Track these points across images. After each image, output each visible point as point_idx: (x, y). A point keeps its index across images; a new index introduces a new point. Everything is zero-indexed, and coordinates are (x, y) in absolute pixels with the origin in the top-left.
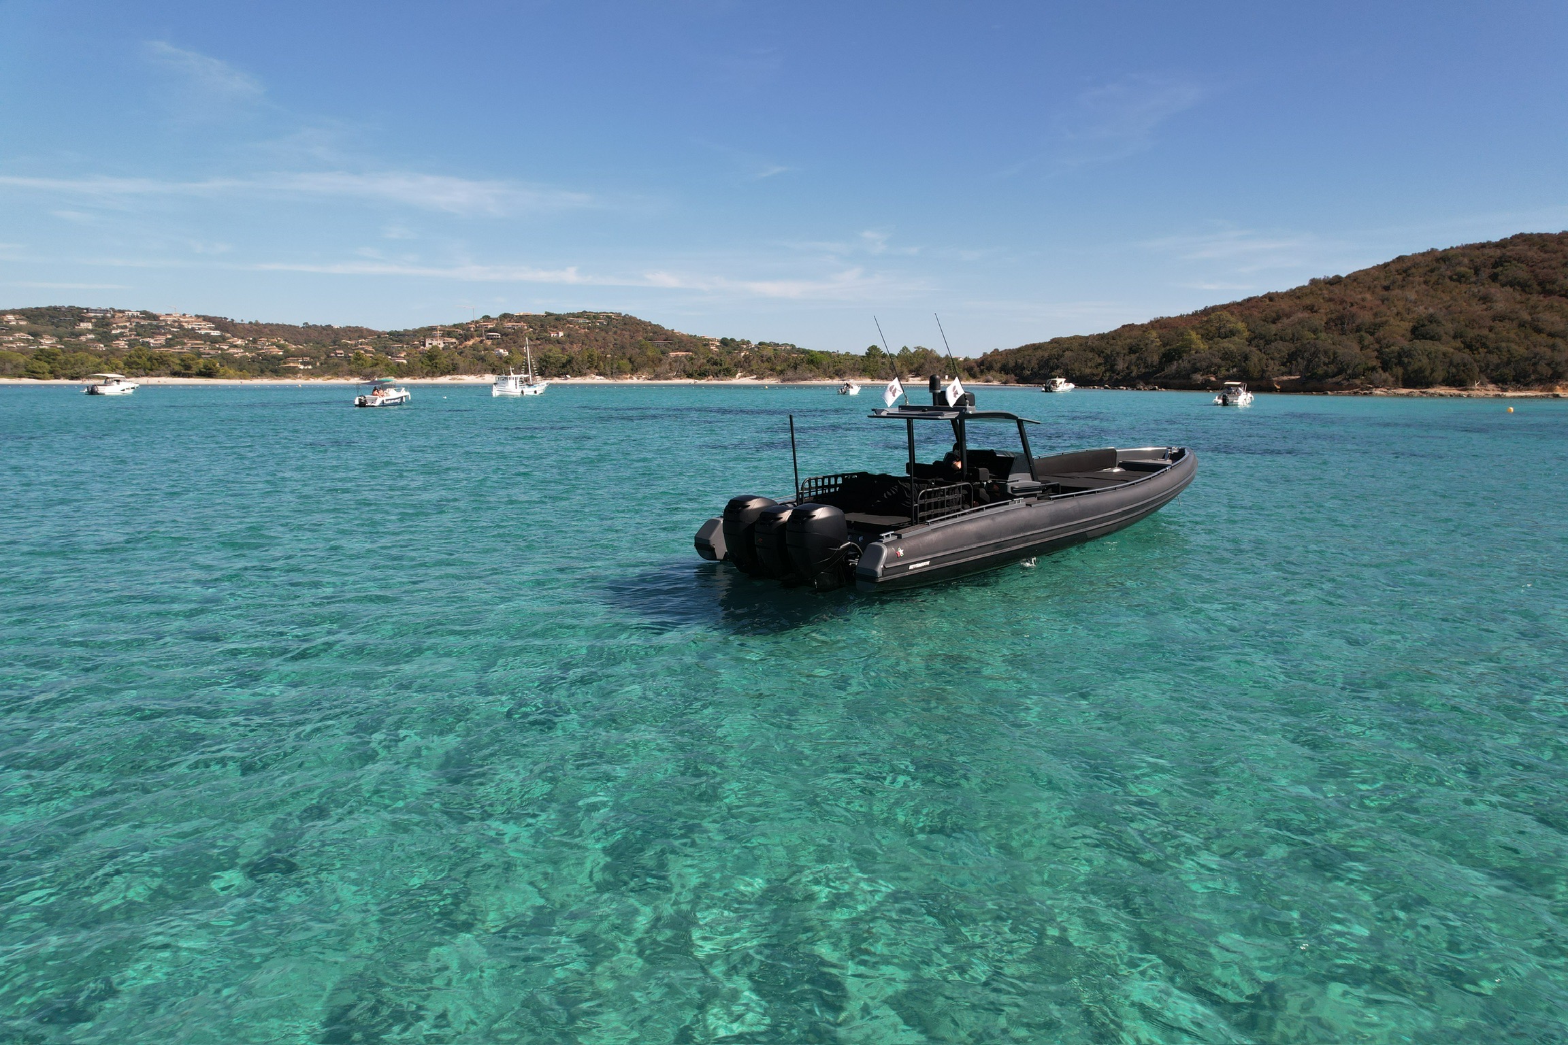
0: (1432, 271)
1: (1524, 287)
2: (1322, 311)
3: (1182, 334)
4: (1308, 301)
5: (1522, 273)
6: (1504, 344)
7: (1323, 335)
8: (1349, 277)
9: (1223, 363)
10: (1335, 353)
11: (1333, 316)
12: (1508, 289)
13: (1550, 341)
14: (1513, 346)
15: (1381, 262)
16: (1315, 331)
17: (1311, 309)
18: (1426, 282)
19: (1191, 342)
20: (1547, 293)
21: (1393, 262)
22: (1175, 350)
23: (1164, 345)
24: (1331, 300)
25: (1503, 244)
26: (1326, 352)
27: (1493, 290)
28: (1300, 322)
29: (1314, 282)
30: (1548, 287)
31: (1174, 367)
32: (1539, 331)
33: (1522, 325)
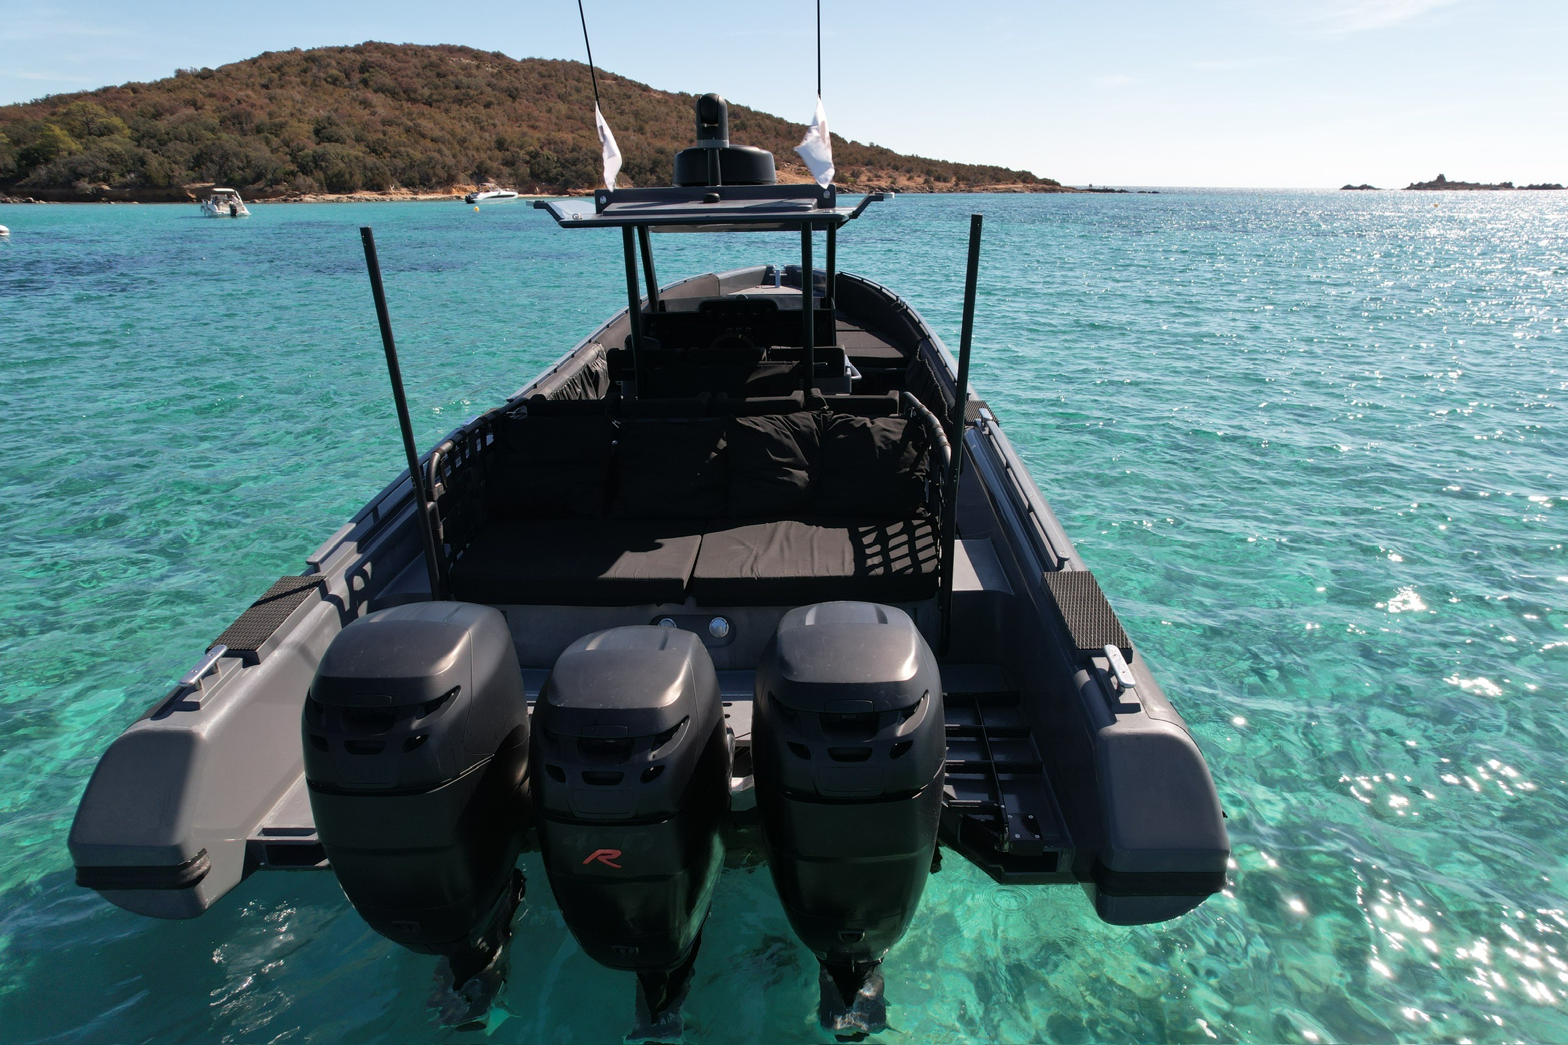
0: (305, 71)
1: (393, 94)
2: (207, 107)
3: (36, 129)
4: (187, 95)
5: (388, 81)
6: (402, 149)
7: (224, 136)
8: (220, 70)
9: (113, 168)
10: (247, 157)
11: (224, 113)
12: (380, 94)
13: (436, 146)
14: (411, 151)
15: (248, 58)
16: (213, 130)
17: (194, 104)
18: (304, 83)
19: (56, 139)
20: (414, 101)
21: (260, 57)
22: (36, 150)
23: (17, 142)
24: (211, 95)
25: (357, 50)
26: (236, 155)
27: (369, 95)
28: (190, 119)
29: (180, 74)
30: (412, 96)
31: (42, 172)
32: (424, 136)
33: (408, 130)
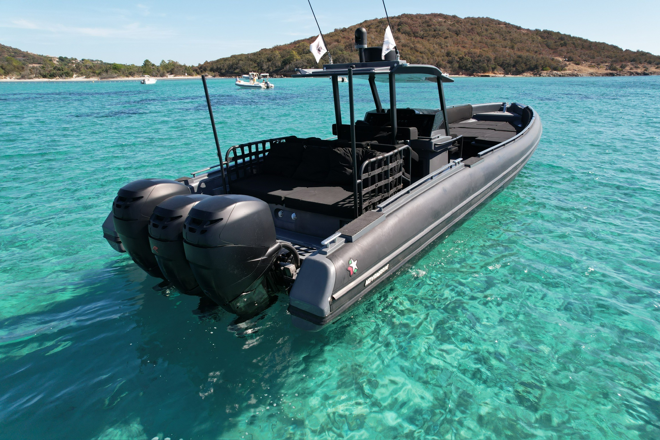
0: (378, 27)
1: (408, 34)
2: (342, 42)
3: (289, 52)
4: (336, 38)
5: (408, 29)
6: (408, 56)
7: (345, 52)
8: (349, 28)
9: (308, 65)
10: (351, 60)
11: (347, 44)
12: (404, 35)
13: (421, 55)
14: (411, 57)
15: (359, 23)
16: (342, 51)
17: (338, 41)
18: (376, 31)
19: (293, 55)
20: (416, 37)
21: (363, 22)
22: (287, 59)
23: (282, 57)
24: (344, 38)
25: (399, 17)
26: (347, 59)
27: (399, 35)
28: (335, 47)
29: (336, 30)
30: (416, 35)
31: (288, 67)
32: (417, 51)
33: (411, 49)
